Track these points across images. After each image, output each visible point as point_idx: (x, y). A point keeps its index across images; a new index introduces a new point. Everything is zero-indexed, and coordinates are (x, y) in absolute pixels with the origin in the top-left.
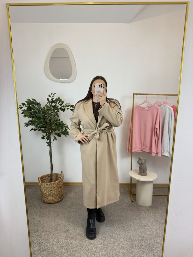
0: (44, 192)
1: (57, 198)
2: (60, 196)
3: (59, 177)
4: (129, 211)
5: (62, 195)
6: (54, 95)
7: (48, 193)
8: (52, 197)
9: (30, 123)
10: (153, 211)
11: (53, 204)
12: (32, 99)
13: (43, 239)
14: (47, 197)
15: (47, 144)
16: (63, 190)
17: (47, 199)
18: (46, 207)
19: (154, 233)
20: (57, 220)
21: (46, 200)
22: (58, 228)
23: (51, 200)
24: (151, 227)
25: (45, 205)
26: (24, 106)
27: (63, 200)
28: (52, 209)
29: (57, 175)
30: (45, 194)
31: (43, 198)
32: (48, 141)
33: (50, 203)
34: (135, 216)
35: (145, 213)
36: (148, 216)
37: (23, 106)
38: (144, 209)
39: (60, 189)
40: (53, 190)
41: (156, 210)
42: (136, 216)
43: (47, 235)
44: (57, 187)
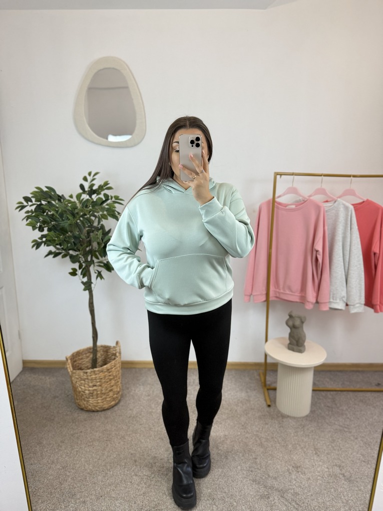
0: (80, 389)
1: (108, 399)
2: (114, 395)
3: (112, 352)
4: (262, 429)
5: (119, 392)
6: (95, 177)
7: (89, 390)
8: (97, 398)
9: (44, 239)
10: (313, 429)
11: (100, 413)
12: (47, 187)
13: (78, 501)
14: (86, 399)
15: (83, 287)
16: (119, 383)
17: (85, 403)
18: (85, 420)
19: (318, 483)
20: (109, 452)
21: (83, 404)
22: (111, 473)
23: (94, 406)
24: (310, 467)
25: (84, 415)
26: (28, 203)
27: (122, 403)
28: (98, 424)
29: (106, 349)
30: (82, 393)
31: (77, 400)
32: (85, 280)
33: (93, 411)
34: (276, 440)
35: (295, 432)
36: (303, 440)
37: (25, 204)
38: (294, 423)
39: (113, 382)
40: (98, 383)
41: (320, 425)
42: (278, 441)
43: (86, 490)
44: (107, 378)
